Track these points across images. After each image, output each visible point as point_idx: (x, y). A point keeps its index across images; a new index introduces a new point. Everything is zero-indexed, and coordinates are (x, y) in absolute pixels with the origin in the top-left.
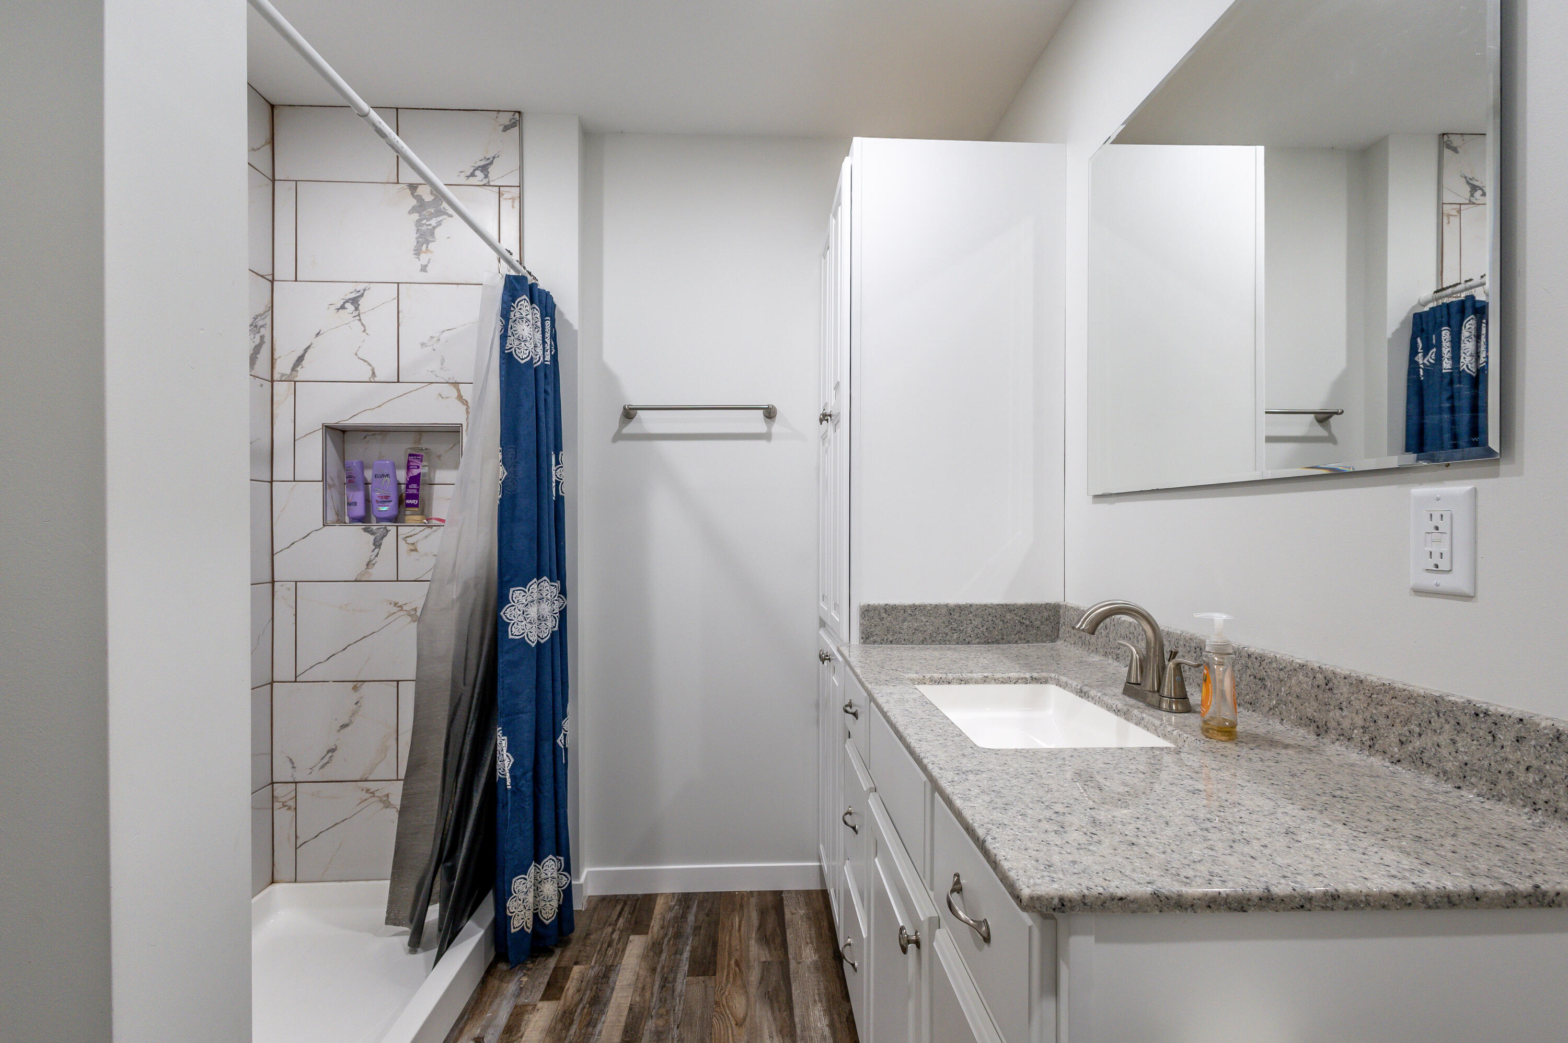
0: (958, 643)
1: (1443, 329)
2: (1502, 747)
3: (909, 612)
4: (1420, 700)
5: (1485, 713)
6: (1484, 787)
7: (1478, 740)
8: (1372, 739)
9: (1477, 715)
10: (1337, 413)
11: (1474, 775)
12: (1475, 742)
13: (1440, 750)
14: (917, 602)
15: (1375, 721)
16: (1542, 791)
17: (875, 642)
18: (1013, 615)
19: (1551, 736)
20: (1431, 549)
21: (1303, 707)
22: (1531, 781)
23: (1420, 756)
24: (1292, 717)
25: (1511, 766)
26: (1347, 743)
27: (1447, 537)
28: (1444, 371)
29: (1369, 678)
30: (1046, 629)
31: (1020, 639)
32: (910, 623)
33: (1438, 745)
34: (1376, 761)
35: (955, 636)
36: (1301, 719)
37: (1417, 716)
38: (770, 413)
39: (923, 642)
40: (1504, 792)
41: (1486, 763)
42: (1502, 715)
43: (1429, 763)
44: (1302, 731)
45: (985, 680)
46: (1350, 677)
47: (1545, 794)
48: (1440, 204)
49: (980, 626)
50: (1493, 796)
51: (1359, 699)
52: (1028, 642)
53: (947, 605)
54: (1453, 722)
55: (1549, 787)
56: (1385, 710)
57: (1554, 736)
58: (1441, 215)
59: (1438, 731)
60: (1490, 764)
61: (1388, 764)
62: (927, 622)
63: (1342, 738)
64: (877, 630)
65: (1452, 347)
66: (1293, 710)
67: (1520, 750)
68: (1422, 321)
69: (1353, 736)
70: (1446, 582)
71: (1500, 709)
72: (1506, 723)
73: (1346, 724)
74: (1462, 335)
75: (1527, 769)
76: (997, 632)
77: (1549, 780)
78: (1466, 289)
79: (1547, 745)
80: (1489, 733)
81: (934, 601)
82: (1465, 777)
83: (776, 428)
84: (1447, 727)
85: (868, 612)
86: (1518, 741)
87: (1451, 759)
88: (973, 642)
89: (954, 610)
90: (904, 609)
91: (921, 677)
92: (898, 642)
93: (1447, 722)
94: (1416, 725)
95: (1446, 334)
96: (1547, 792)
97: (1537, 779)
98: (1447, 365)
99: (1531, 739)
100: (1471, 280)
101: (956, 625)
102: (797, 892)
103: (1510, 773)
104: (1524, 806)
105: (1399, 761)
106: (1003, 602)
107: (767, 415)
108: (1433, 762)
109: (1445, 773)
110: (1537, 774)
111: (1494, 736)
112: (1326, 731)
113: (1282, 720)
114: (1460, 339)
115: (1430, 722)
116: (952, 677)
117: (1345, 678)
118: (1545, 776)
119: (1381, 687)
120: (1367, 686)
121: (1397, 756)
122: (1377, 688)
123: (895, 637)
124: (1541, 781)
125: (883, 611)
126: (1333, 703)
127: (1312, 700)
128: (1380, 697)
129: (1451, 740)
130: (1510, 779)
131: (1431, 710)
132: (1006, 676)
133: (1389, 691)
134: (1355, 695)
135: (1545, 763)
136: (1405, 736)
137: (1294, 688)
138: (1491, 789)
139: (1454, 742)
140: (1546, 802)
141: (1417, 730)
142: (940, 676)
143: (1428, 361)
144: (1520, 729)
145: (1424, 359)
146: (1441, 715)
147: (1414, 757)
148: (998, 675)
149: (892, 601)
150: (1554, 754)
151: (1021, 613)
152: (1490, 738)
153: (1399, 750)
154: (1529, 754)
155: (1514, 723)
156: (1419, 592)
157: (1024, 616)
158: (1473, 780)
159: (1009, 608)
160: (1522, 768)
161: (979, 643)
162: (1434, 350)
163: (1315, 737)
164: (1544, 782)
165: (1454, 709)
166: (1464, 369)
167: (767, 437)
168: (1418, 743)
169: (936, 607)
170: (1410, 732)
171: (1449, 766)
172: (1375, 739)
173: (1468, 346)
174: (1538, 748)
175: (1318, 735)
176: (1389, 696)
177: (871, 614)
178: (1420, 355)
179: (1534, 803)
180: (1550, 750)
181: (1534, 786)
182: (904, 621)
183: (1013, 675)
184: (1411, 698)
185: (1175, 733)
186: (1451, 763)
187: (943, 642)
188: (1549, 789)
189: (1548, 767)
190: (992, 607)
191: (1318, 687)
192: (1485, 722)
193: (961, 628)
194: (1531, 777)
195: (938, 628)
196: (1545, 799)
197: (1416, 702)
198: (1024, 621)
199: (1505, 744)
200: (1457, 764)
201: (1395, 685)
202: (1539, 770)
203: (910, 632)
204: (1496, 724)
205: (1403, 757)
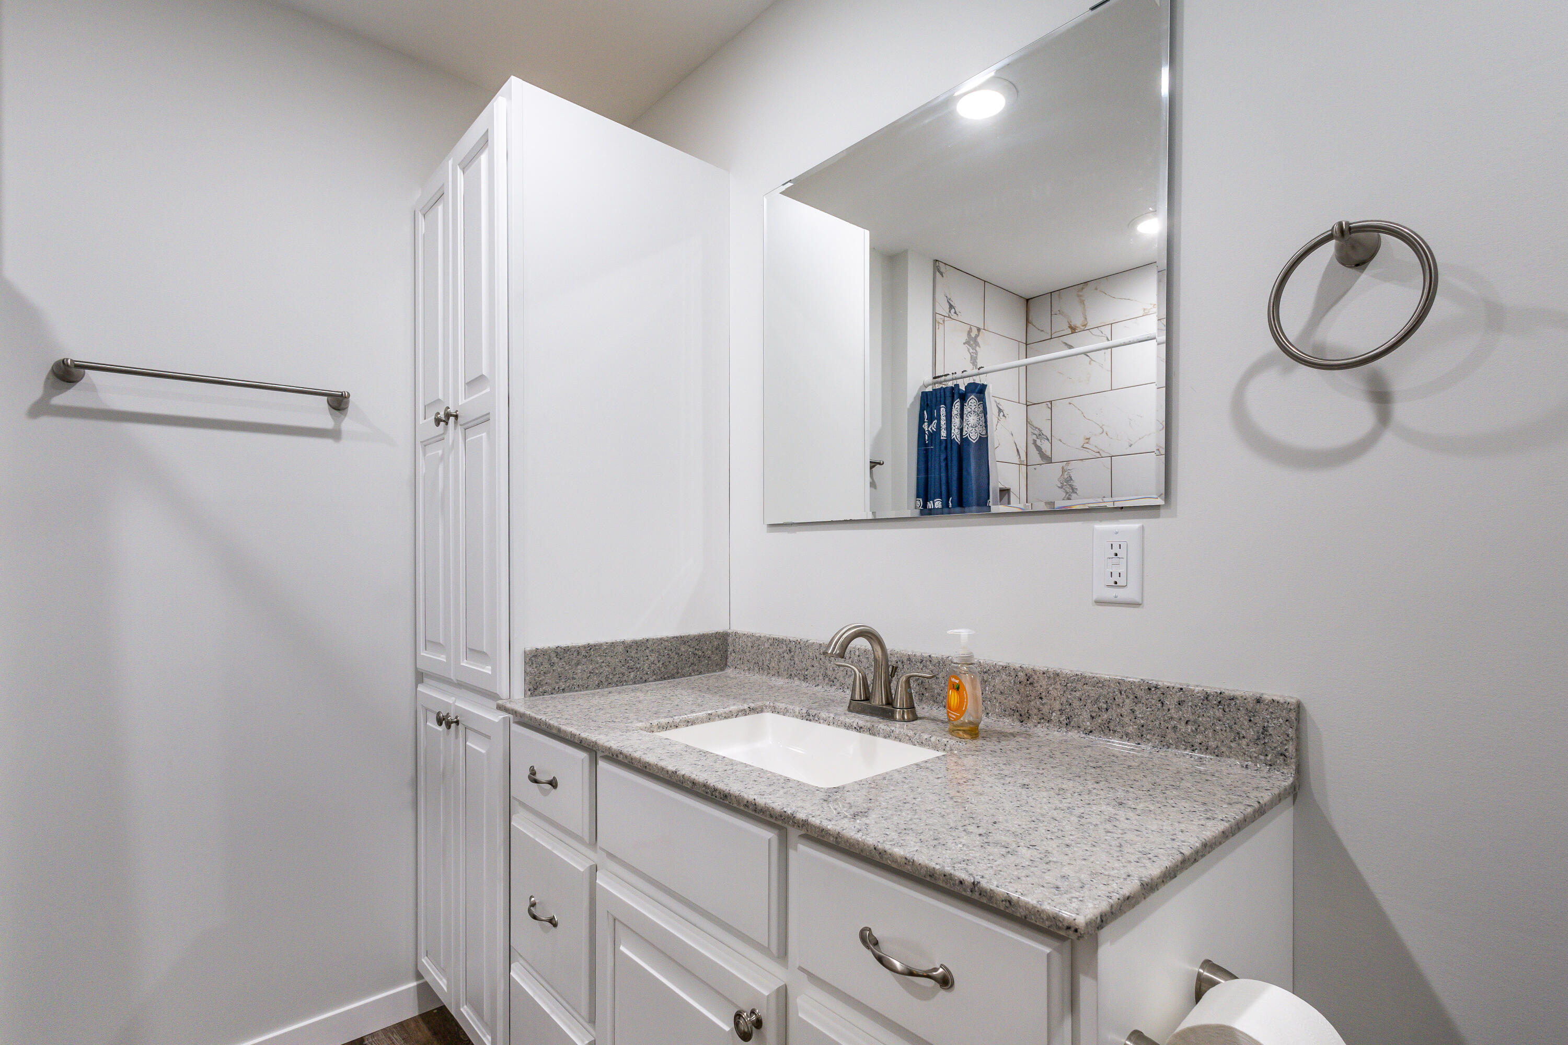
0: (635, 683)
1: (942, 406)
2: (1169, 710)
3: (584, 653)
4: (1106, 683)
5: (1156, 687)
6: (1157, 741)
7: (1151, 708)
8: (1068, 718)
9: (1150, 689)
10: (879, 464)
11: (1149, 733)
12: (1149, 709)
13: (1122, 718)
14: (592, 642)
15: (1070, 704)
16: (1197, 737)
17: (544, 692)
18: (687, 647)
19: (1202, 697)
20: (1111, 571)
21: (1007, 701)
22: (1189, 730)
23: (1107, 725)
24: (997, 711)
25: (1176, 722)
26: (1047, 724)
27: (1124, 560)
28: (942, 438)
29: (1064, 671)
30: (716, 658)
31: (694, 671)
32: (585, 666)
33: (1121, 715)
34: (1073, 735)
35: (632, 675)
36: (1005, 711)
37: (1105, 697)
38: (338, 403)
39: (598, 686)
40: (1171, 741)
41: (1157, 723)
42: (1168, 688)
43: (1115, 729)
44: (1008, 721)
45: (710, 718)
46: (1048, 672)
47: (1200, 738)
48: (935, 314)
49: (656, 662)
50: (1163, 746)
51: (1056, 689)
52: (700, 673)
53: (623, 642)
54: (1132, 697)
55: (1202, 733)
56: (1078, 694)
57: (1204, 697)
58: (935, 321)
59: (1121, 705)
60: (1160, 724)
61: (1084, 735)
62: (603, 662)
63: (1042, 721)
64: (548, 678)
65: (947, 420)
66: (997, 704)
67: (1181, 710)
68: (927, 398)
69: (1052, 718)
70: (1122, 594)
71: (1165, 683)
72: (1171, 693)
73: (1045, 709)
74: (953, 412)
75: (1187, 723)
76: (672, 667)
77: (1202, 728)
78: (953, 379)
79: (1200, 704)
80: (1159, 701)
81: (609, 639)
82: (1142, 736)
83: (348, 423)
84: (1127, 701)
85: (534, 658)
86: (1179, 704)
87: (1132, 724)
88: (650, 679)
89: (631, 646)
90: (578, 650)
91: (648, 725)
92: (571, 689)
93: (1128, 697)
94: (1103, 702)
95: (943, 410)
96: (1201, 737)
97: (1194, 729)
98: (944, 433)
99: (1189, 702)
100: (955, 373)
101: (633, 663)
102: (385, 1031)
103: (1175, 727)
104: (1186, 749)
105: (1091, 732)
106: (677, 634)
107: (335, 405)
108: (1118, 729)
109: (1127, 735)
110: (1193, 725)
111: (1162, 703)
112: (1029, 718)
113: (988, 714)
114: (951, 416)
115: (1114, 699)
116: (679, 720)
117: (1044, 673)
118: (1199, 726)
119: (1074, 677)
120: (1063, 678)
121: (1089, 728)
122: (1072, 678)
123: (568, 684)
124: (1196, 729)
125: (555, 655)
126: (1033, 694)
127: (1014, 693)
128: (1074, 685)
129: (1131, 710)
130: (1175, 732)
131: (1115, 690)
132: (727, 710)
133: (1082, 679)
134: (1053, 686)
135: (1199, 717)
136: (1095, 712)
137: (997, 687)
138: (1162, 741)
139: (1133, 711)
140: (1200, 744)
141: (1105, 706)
142: (667, 720)
143: (931, 429)
144: (1180, 696)
145: (928, 427)
146: (1123, 693)
147: (1103, 727)
148: (721, 711)
149: (564, 643)
150: (1205, 709)
151: (694, 644)
152: (1160, 705)
153: (1091, 724)
154: (1187, 712)
155: (1176, 692)
156: (1099, 602)
157: (697, 647)
158: (1148, 737)
159: (683, 640)
160: (1183, 723)
161: (655, 680)
162: (936, 421)
163: (1019, 724)
164: (1198, 730)
165: (1133, 687)
166: (954, 438)
167: (334, 434)
168: (1106, 716)
169: (613, 645)
170: (1099, 708)
171: (1130, 729)
172: (1070, 718)
173: (956, 421)
174: (1194, 707)
175: (1022, 722)
176: (1081, 684)
177: (540, 659)
178: (926, 424)
179: (1193, 746)
180: (1201, 707)
181: (1192, 734)
182: (578, 664)
183: (733, 708)
184: (1099, 683)
185: (933, 739)
186: (1131, 727)
187: (620, 683)
188: (1202, 735)
189: (1200, 719)
190: (668, 640)
191: (1020, 683)
192: (1156, 694)
193: (638, 666)
194: (1190, 728)
195: (615, 668)
196: (1199, 741)
197: (1103, 685)
198: (696, 652)
199: (1170, 707)
200: (1136, 727)
201: (1086, 675)
202: (1195, 722)
203: (585, 676)
204: (1164, 694)
205: (1094, 728)
